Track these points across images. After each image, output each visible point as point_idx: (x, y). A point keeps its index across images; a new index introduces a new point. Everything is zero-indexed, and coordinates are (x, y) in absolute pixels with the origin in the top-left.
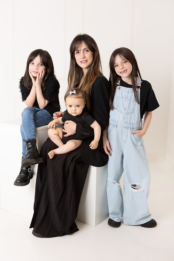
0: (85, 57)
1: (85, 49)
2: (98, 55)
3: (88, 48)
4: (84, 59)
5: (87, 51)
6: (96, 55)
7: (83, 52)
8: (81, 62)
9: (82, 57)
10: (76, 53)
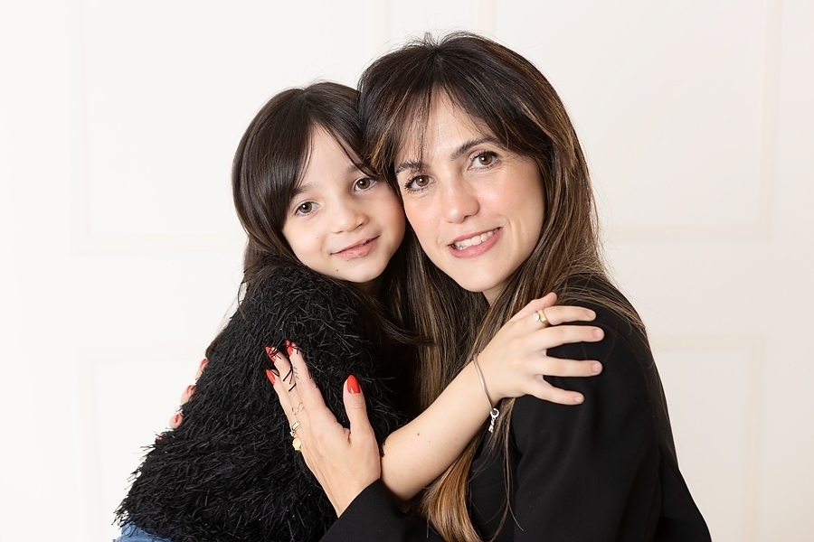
0: (477, 212)
1: (465, 148)
2: (580, 170)
3: (489, 139)
4: (471, 226)
5: (487, 157)
6: (562, 177)
7: (460, 170)
8: (453, 246)
9: (454, 212)
10: (409, 185)
